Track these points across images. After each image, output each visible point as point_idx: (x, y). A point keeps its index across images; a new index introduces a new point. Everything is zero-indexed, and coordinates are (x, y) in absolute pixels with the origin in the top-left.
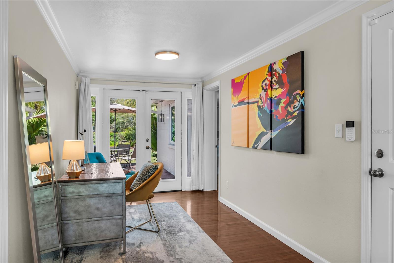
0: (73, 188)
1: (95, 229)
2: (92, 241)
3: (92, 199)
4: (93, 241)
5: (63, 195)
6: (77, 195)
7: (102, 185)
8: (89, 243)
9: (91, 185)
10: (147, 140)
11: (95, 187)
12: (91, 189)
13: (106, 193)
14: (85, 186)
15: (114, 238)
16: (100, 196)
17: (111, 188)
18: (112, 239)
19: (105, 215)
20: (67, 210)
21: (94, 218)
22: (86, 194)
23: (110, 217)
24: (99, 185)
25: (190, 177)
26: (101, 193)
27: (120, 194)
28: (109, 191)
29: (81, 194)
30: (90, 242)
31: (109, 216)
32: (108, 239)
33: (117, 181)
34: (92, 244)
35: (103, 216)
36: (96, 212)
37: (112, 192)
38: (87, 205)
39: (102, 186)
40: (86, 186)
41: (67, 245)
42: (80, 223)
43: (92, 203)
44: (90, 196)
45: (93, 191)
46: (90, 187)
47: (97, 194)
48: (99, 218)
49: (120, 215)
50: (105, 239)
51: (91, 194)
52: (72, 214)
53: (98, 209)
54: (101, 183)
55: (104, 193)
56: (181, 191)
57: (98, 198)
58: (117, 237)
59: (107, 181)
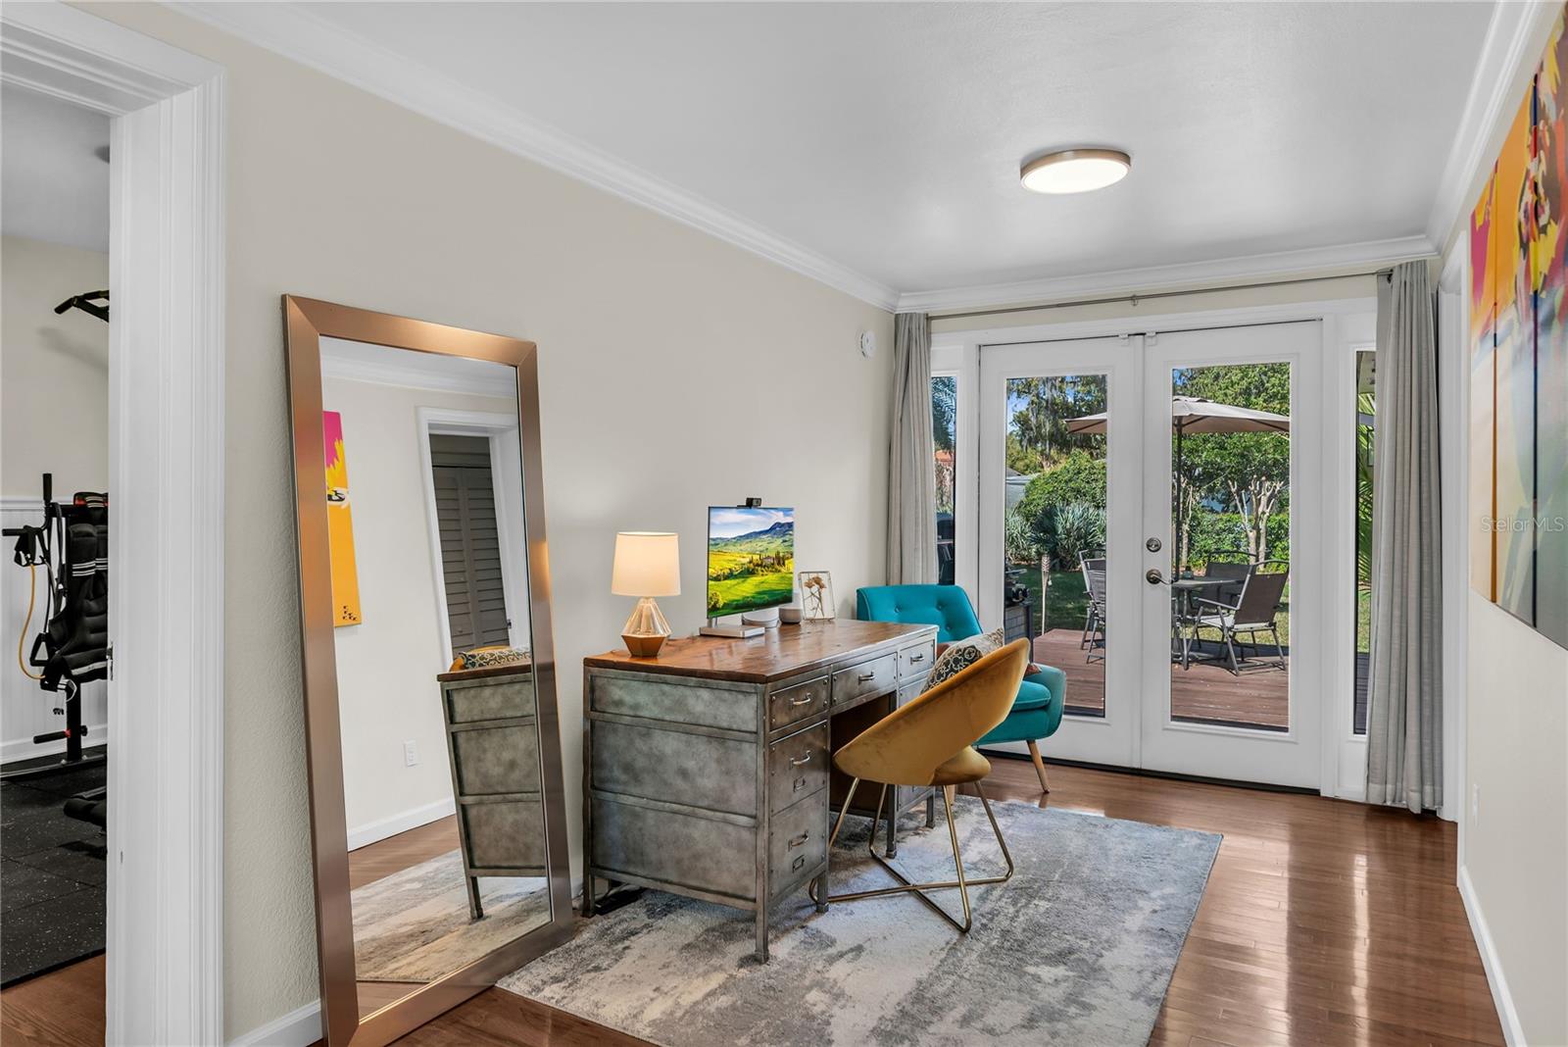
0: (621, 688)
1: (675, 842)
2: (666, 882)
3: (669, 735)
4: (671, 883)
5: (598, 707)
6: (632, 713)
7: (698, 693)
8: (659, 883)
9: (666, 688)
10: (1153, 546)
11: (677, 697)
12: (667, 702)
13: (707, 723)
14: (651, 688)
15: (730, 891)
16: (688, 731)
17: (723, 708)
18: (725, 894)
19: (705, 803)
20: (606, 755)
21: (674, 803)
22: (653, 716)
23: (718, 814)
24: (688, 692)
25: (1364, 738)
26: (693, 721)
27: (748, 735)
28: (716, 718)
29: (642, 714)
30: (661, 881)
31: (716, 807)
32: (713, 888)
33: (738, 686)
34: (666, 890)
35: (700, 804)
36: (680, 783)
37: (725, 725)
38: (657, 753)
39: (698, 697)
40: (654, 687)
41: (606, 872)
42: (637, 808)
43: (668, 750)
44: (661, 724)
45: (670, 710)
46: (664, 694)
47: (682, 720)
48: (685, 807)
49: (749, 813)
50: (704, 885)
51: (667, 718)
52: (617, 773)
53: (684, 773)
54: (692, 684)
55: (701, 722)
56: (1315, 793)
57: (684, 737)
58: (740, 893)
59: (708, 680)
